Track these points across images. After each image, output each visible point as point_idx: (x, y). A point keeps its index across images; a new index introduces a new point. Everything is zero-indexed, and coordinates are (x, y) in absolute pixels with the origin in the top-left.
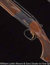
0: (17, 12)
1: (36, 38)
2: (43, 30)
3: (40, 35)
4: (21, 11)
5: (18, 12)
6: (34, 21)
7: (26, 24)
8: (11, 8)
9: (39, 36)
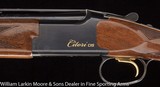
0: (32, 37)
1: (146, 66)
2: (149, 26)
3: (150, 46)
4: (41, 22)
5: (33, 33)
6: (100, 22)
7: (87, 48)
8: (6, 38)
9: (152, 51)
